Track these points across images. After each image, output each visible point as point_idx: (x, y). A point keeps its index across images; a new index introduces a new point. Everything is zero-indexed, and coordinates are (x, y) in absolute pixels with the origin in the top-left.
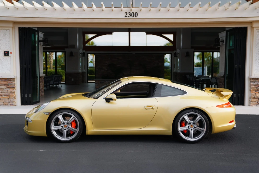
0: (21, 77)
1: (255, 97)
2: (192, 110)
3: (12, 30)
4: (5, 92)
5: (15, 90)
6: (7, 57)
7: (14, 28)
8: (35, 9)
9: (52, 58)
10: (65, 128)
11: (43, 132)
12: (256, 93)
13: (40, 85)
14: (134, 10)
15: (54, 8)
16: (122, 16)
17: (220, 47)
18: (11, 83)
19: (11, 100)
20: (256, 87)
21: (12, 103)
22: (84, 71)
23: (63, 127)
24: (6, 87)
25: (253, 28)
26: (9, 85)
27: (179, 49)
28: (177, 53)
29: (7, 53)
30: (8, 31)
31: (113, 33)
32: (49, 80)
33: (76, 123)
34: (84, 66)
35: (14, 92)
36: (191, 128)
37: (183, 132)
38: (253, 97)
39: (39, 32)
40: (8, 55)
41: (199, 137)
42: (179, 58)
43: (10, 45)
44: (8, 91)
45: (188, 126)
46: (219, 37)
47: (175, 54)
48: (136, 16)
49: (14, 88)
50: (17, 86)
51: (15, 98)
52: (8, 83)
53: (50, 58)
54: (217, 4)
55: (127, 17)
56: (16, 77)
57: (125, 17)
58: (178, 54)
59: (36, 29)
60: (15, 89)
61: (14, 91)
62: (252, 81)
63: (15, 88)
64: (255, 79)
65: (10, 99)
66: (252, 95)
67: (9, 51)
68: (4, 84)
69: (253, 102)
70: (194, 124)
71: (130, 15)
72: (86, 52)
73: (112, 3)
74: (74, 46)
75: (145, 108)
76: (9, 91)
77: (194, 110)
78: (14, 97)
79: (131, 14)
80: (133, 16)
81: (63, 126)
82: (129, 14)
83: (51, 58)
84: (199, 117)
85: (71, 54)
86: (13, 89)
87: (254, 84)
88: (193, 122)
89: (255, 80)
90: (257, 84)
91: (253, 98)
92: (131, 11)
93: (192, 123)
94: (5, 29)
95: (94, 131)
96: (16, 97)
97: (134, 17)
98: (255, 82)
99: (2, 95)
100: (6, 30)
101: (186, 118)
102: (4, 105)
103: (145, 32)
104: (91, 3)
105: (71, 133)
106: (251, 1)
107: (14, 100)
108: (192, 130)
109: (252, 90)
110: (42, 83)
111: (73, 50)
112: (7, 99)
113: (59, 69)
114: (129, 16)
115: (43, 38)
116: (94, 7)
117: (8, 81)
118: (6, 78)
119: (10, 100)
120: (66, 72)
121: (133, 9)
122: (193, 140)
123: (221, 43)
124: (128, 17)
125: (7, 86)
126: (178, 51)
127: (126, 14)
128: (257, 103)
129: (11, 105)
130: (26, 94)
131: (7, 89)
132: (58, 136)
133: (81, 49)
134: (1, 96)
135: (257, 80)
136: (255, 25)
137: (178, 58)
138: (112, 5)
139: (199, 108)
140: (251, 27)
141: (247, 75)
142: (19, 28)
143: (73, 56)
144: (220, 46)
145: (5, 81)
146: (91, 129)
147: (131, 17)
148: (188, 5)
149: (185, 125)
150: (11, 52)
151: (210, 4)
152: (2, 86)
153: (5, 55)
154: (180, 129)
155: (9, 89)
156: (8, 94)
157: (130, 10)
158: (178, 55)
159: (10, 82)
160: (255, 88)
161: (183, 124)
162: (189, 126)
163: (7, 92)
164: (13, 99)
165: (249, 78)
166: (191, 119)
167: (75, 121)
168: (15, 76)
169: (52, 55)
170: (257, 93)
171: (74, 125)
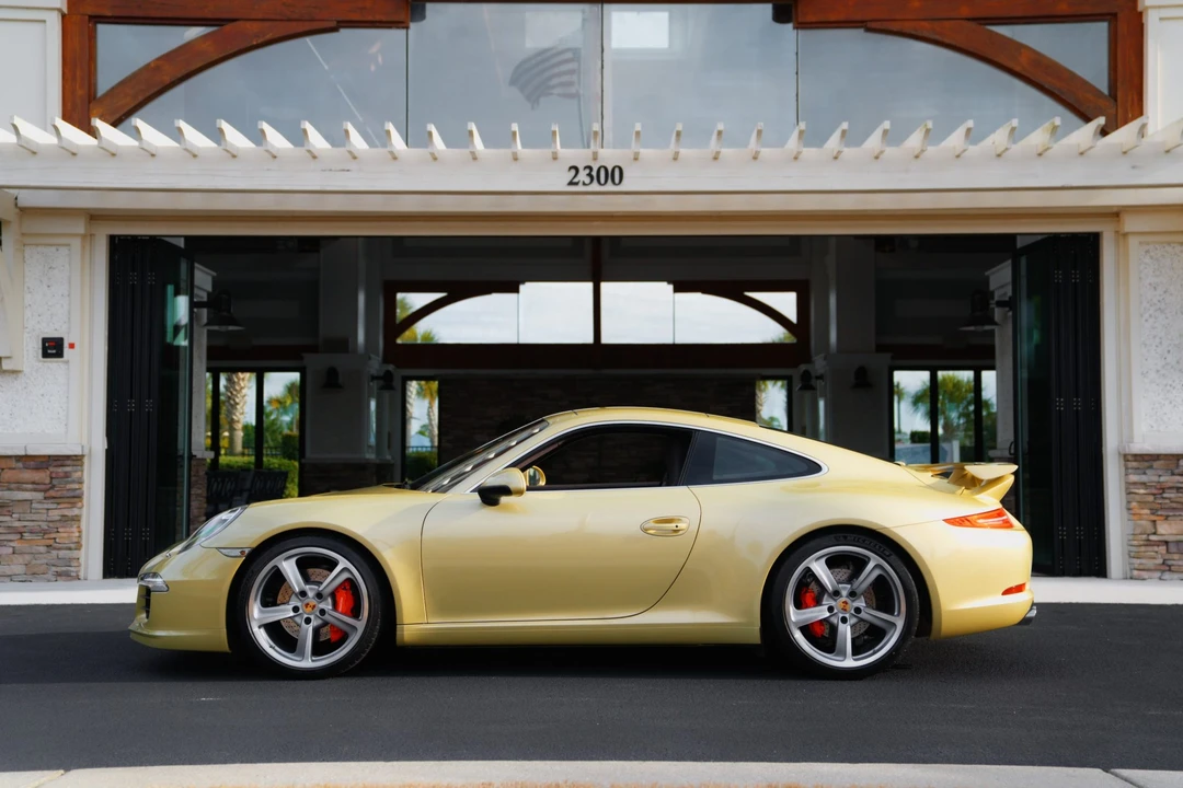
0: (108, 452)
1: (1153, 538)
2: (845, 537)
3: (83, 247)
4: (34, 517)
5: (81, 508)
6: (53, 363)
7: (88, 237)
8: (185, 152)
9: (241, 404)
10: (306, 616)
11: (212, 634)
12: (1154, 521)
13: (193, 498)
14: (609, 156)
15: (269, 148)
16: (558, 180)
17: (996, 328)
18: (67, 475)
19: (62, 553)
20: (1154, 495)
21: (64, 569)
22: (388, 457)
23: (301, 611)
24: (40, 496)
25: (1125, 235)
26: (53, 487)
27: (823, 355)
28: (813, 374)
29: (53, 348)
30: (64, 251)
31: (522, 287)
32: (228, 488)
33: (353, 594)
34: (389, 434)
35: (77, 519)
36: (841, 615)
37: (806, 630)
38: (1144, 537)
39: (196, 265)
40: (59, 354)
41: (875, 653)
42: (824, 396)
43: (69, 313)
44: (51, 513)
45: (827, 602)
46: (991, 288)
47: (806, 376)
48: (617, 180)
49: (76, 498)
50: (89, 488)
51: (78, 546)
52: (51, 478)
53: (231, 405)
54: (960, 132)
55: (577, 184)
56: (86, 452)
57: (571, 183)
58: (820, 377)
59: (181, 243)
60: (79, 505)
61: (76, 512)
62: (1135, 464)
63: (80, 497)
64: (1146, 458)
65: (55, 549)
66: (1138, 531)
67: (62, 339)
68: (33, 483)
69: (1143, 561)
70: (852, 594)
71: (590, 175)
72: (399, 373)
73: (515, 127)
74: (343, 345)
75: (645, 530)
76: (55, 514)
77: (851, 537)
78: (75, 540)
79: (594, 173)
80: (602, 180)
81: (299, 604)
82: (587, 171)
83: (237, 404)
84: (874, 565)
85: (331, 380)
86: (73, 505)
87: (1144, 478)
88: (849, 586)
89: (1146, 464)
90: (1155, 479)
91: (1142, 543)
92: (595, 159)
93: (844, 593)
94: (51, 245)
95: (431, 629)
96: (83, 542)
97: (610, 187)
98: (1147, 471)
99: (21, 533)
100: (54, 249)
101: (819, 568)
102: (29, 578)
103: (669, 282)
104: (426, 127)
105: (335, 638)
106: (1101, 121)
107: (74, 554)
108: (844, 620)
109: (1134, 504)
110: (200, 492)
111: (338, 361)
112: (43, 549)
113: (272, 456)
114: (587, 180)
115: (209, 294)
116: (438, 142)
117: (51, 469)
118: (44, 456)
119: (54, 552)
120: (303, 461)
121: (602, 151)
122: (849, 663)
123: (998, 313)
124: (581, 183)
125: (45, 491)
126: (819, 365)
127: (573, 172)
128: (1163, 563)
129: (59, 575)
130: (128, 527)
131: (46, 506)
132: (277, 648)
133: (378, 355)
134: (19, 536)
135: (1156, 464)
136: (1130, 224)
137: (821, 396)
138: (514, 133)
139: (874, 528)
140: (1117, 232)
141: (1112, 442)
142: (112, 238)
143: (340, 387)
144: (996, 324)
145: (37, 469)
146: (417, 619)
147: (595, 187)
148: (837, 135)
149: (818, 602)
150: (72, 342)
151: (928, 131)
152: (26, 490)
153: (46, 355)
154: (794, 615)
155: (55, 506)
156: (51, 525)
157: (591, 156)
158: (819, 384)
159: (62, 475)
160: (1151, 498)
161: (808, 598)
162: (833, 603)
163: (44, 517)
164: (70, 549)
165: (1119, 453)
166: (843, 578)
167: (350, 584)
168: (85, 443)
169: (242, 388)
170: (1158, 522)
171: (345, 601)
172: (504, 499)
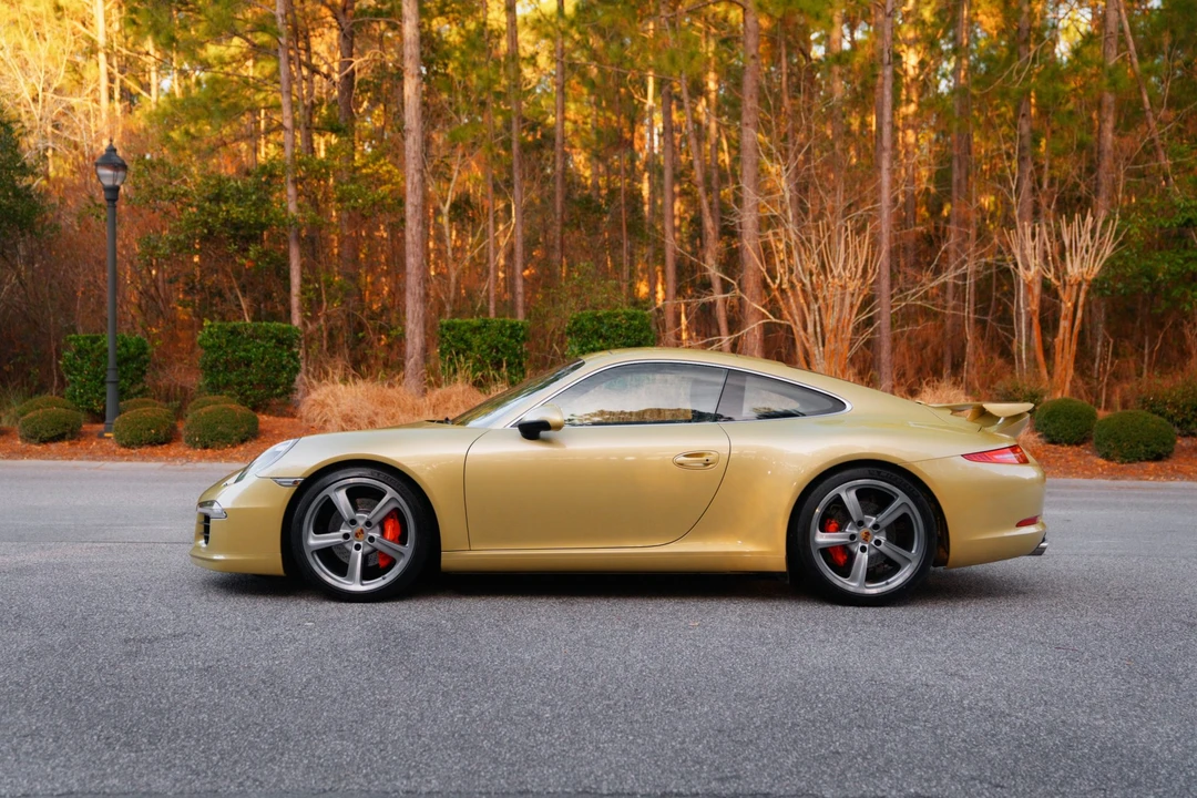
10: (356, 543)
11: (269, 558)
23: (351, 538)
33: (400, 522)
36: (861, 544)
70: (876, 527)
75: (678, 464)
77: (884, 473)
81: (349, 531)
84: (902, 504)
88: (874, 518)
95: (473, 556)
105: (383, 564)
108: (863, 549)
122: (864, 590)
146: (459, 551)
162: (855, 532)
166: (869, 510)
167: (396, 514)
171: (393, 529)
172: (543, 433)
